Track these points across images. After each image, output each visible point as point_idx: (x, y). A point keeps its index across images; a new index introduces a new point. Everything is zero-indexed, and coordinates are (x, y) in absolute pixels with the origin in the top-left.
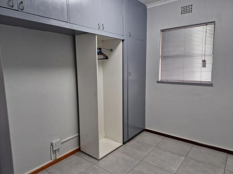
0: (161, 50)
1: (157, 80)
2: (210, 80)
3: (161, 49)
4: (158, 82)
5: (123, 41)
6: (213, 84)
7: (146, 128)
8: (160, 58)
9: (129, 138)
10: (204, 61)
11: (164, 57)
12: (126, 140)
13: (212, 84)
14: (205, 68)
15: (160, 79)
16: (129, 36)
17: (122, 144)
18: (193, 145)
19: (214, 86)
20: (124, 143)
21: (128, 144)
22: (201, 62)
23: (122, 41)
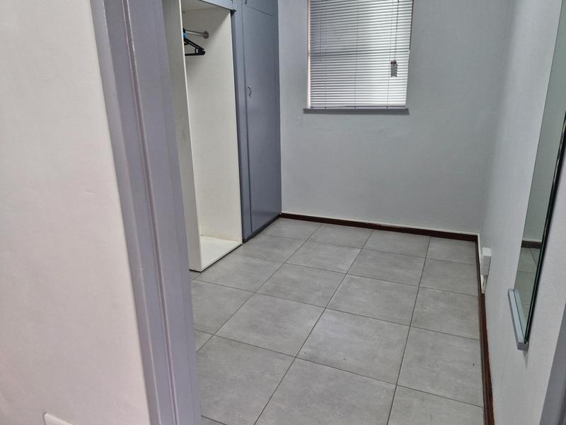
0: (309, 39)
1: (305, 107)
2: (405, 103)
3: (309, 36)
4: (307, 111)
5: (232, 12)
6: (410, 110)
7: (283, 212)
8: (309, 57)
9: (254, 230)
10: (394, 63)
11: (316, 56)
12: (248, 233)
13: (407, 110)
14: (395, 78)
15: (309, 106)
16: (244, 3)
17: (240, 242)
18: (371, 230)
19: (410, 113)
20: (244, 241)
21: (252, 241)
22: (388, 66)
23: (230, 15)
